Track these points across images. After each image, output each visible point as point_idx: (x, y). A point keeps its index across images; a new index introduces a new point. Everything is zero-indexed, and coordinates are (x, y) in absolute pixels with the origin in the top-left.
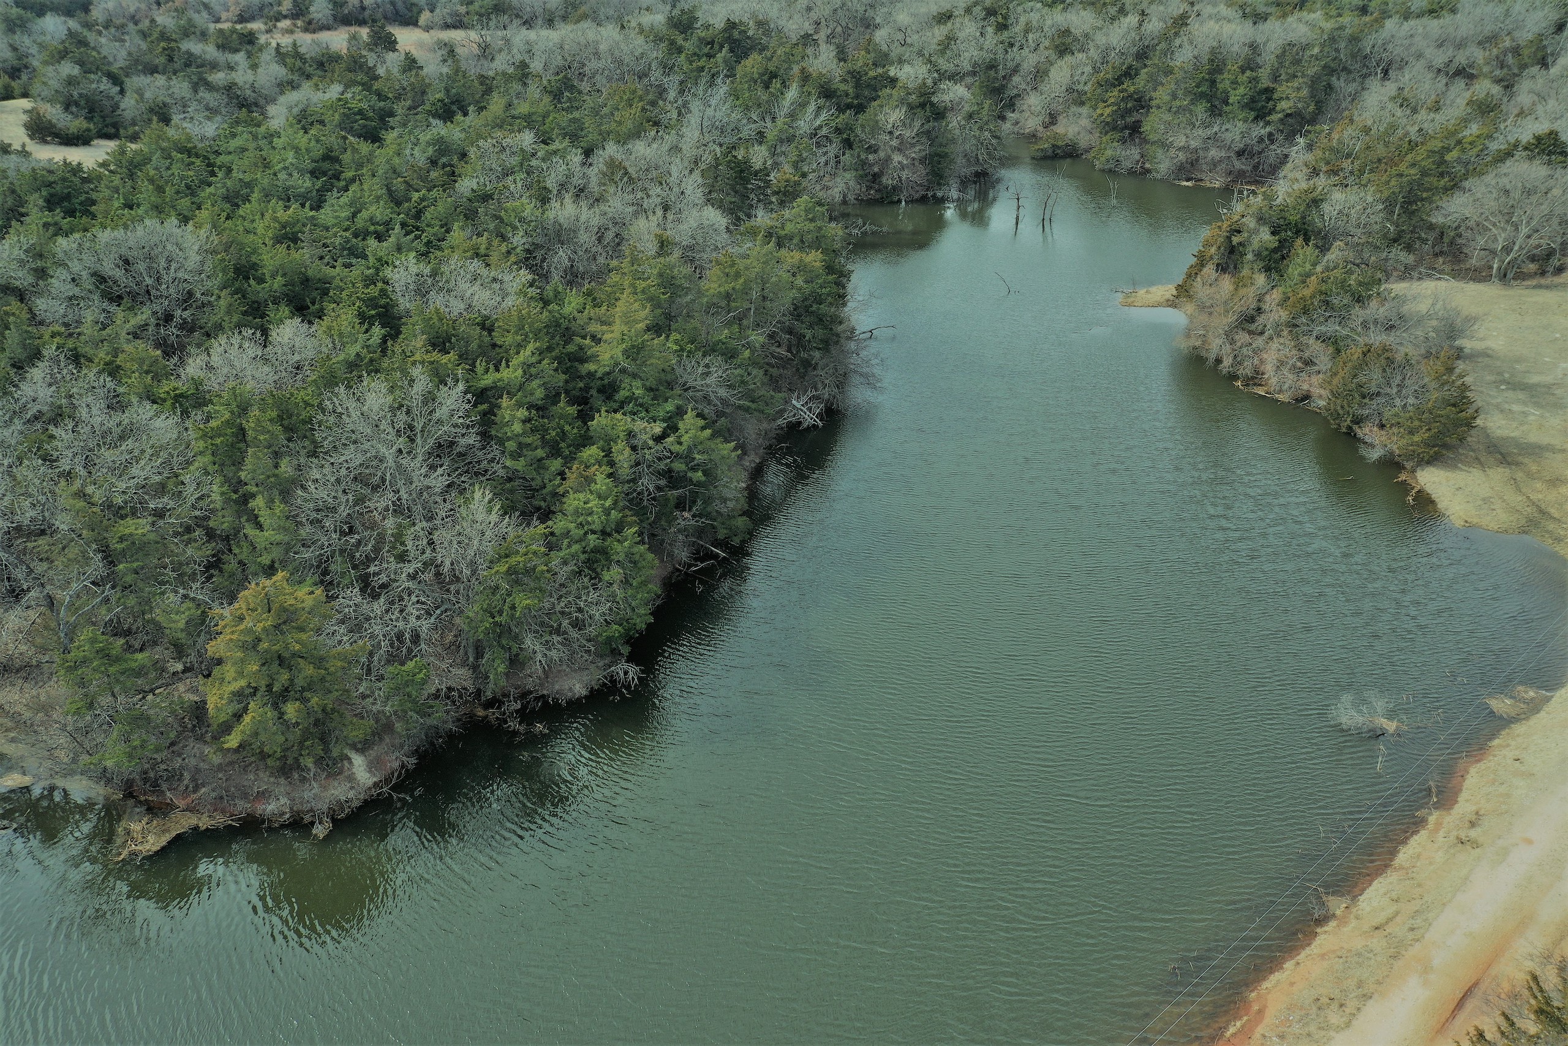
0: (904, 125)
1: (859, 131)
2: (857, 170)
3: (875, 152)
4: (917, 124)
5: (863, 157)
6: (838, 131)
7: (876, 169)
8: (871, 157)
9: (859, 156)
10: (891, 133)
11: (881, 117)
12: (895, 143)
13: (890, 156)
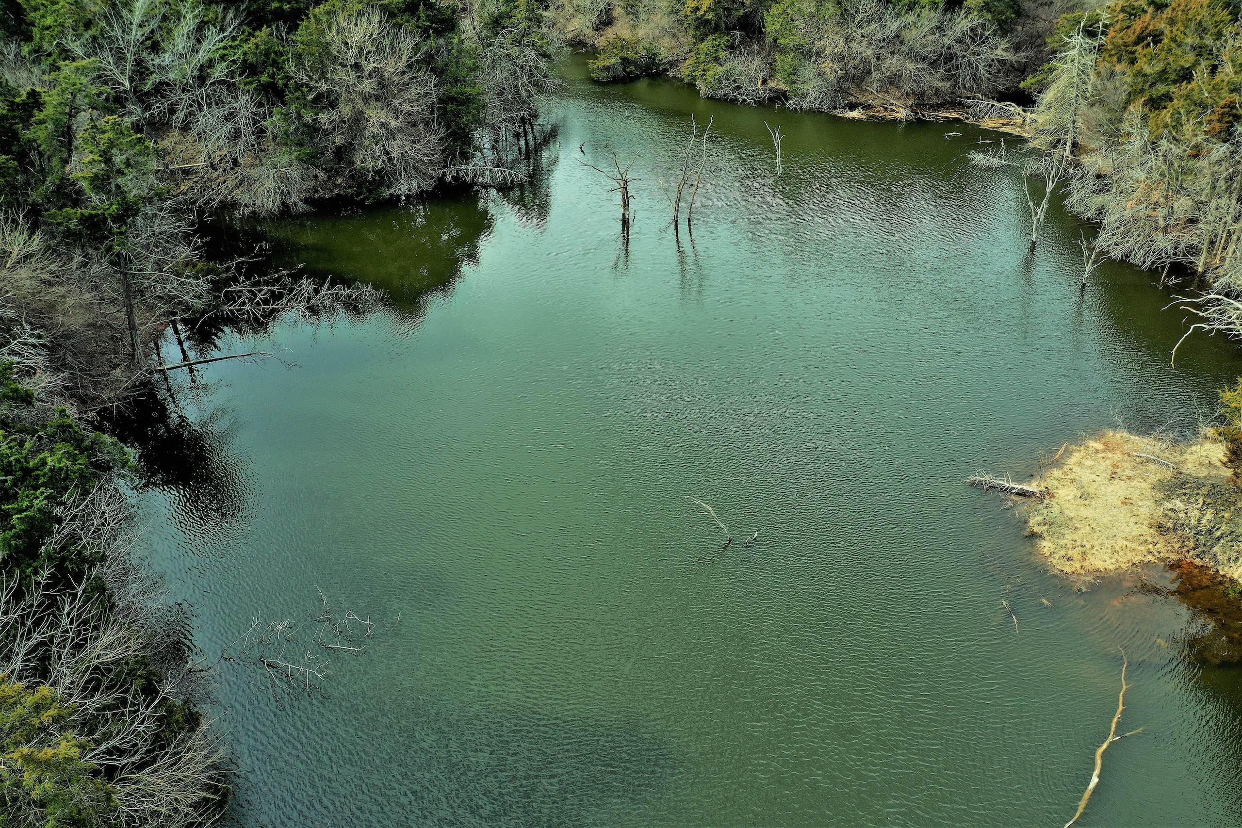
0: (380, 50)
1: (291, 67)
2: (300, 144)
3: (333, 105)
4: (406, 45)
5: (308, 118)
6: (250, 69)
7: (339, 140)
8: (324, 118)
9: (299, 117)
10: (357, 66)
11: (331, 35)
12: (368, 86)
13: (362, 113)
